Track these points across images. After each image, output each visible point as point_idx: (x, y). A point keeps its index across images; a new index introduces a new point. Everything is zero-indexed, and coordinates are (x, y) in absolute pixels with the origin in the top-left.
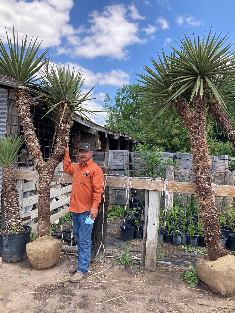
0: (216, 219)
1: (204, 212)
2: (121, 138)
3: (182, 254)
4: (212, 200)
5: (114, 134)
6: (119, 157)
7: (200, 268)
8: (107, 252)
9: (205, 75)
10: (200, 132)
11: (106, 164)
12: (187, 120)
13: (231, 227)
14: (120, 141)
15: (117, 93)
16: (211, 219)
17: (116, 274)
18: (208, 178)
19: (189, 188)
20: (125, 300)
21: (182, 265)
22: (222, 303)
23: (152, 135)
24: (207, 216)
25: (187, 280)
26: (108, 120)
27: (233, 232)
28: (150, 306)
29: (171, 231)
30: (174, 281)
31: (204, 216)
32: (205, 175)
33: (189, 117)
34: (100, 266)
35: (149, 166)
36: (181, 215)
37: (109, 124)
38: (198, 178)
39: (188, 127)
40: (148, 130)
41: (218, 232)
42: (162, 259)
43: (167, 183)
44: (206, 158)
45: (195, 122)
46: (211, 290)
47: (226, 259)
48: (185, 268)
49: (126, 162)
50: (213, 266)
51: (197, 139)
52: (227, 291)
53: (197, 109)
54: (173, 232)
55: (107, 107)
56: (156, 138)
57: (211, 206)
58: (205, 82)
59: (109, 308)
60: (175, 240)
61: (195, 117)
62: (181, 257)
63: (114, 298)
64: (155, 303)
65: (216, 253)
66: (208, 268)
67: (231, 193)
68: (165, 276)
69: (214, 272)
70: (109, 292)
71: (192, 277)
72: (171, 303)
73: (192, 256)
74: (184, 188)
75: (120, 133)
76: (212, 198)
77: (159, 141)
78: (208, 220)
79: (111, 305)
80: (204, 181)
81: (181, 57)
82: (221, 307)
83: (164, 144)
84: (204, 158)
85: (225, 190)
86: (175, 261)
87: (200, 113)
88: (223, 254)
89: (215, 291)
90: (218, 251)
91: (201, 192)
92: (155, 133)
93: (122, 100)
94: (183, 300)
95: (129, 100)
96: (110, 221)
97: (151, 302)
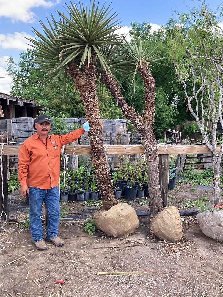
0: (108, 175)
1: (98, 170)
2: (26, 104)
3: (85, 209)
4: (104, 159)
5: (17, 101)
6: (22, 124)
7: (96, 219)
8: (10, 218)
9: (93, 43)
10: (92, 98)
11: (9, 132)
12: (80, 87)
13: (127, 180)
14: (26, 108)
15: (21, 57)
16: (103, 175)
17: (20, 238)
18: (100, 140)
19: (85, 150)
20: (26, 259)
21: (83, 219)
22: (114, 244)
23: (57, 101)
24: (101, 173)
25: (86, 231)
26: (14, 85)
27: (128, 184)
28: (51, 259)
29: (74, 190)
30: (75, 234)
31: (99, 174)
32: (97, 138)
33: (82, 83)
34: (3, 233)
35: (55, 132)
36: (86, 175)
37: (14, 91)
38: (92, 140)
39: (81, 94)
40: (53, 96)
41: (110, 185)
42: (66, 216)
43: (65, 147)
44: (98, 122)
45: (86, 89)
46: (106, 235)
47: (117, 207)
48: (86, 220)
49: (31, 129)
50: (106, 215)
51: (89, 105)
52: (118, 233)
53: (87, 77)
54: (77, 190)
55: (11, 72)
56: (61, 104)
57: (104, 164)
58: (93, 51)
59: (10, 269)
60: (79, 198)
61: (86, 84)
62: (83, 212)
63: (16, 260)
64: (56, 256)
65: (109, 204)
66: (103, 217)
67: (120, 151)
68: (67, 230)
69: (107, 220)
70: (11, 255)
71: (90, 227)
72: (71, 252)
73: (93, 210)
74: (81, 151)
75: (25, 99)
76: (104, 157)
77: (65, 107)
78: (101, 177)
79: (12, 266)
80: (97, 143)
81: (70, 25)
82: (112, 247)
83: (70, 110)
84: (96, 122)
85: (115, 150)
86: (78, 216)
87: (90, 80)
88: (114, 203)
89: (109, 235)
90: (111, 202)
91: (95, 153)
92: (60, 99)
93: (28, 65)
94: (81, 248)
95: (35, 65)
96: (17, 188)
97: (52, 256)
